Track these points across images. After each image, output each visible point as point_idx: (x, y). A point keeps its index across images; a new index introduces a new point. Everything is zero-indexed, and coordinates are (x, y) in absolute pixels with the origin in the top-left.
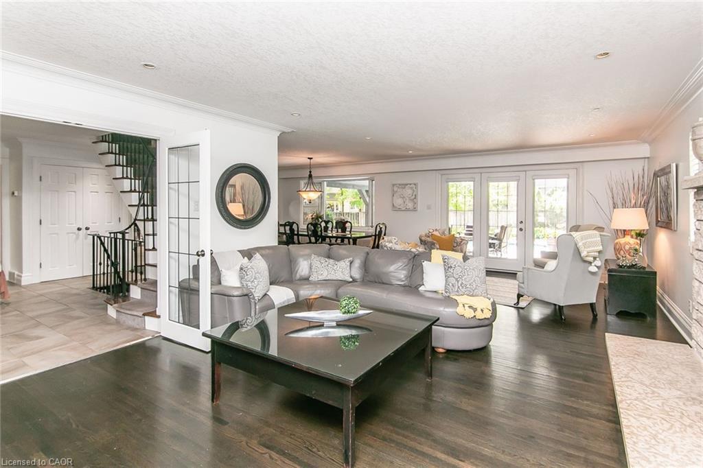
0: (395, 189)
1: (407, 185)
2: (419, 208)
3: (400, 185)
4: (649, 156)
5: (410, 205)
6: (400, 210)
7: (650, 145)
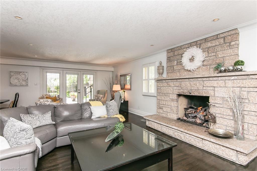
0: (12, 74)
1: (21, 72)
2: (29, 85)
3: (15, 72)
4: (113, 71)
5: (24, 83)
6: (16, 86)
7: (114, 68)
